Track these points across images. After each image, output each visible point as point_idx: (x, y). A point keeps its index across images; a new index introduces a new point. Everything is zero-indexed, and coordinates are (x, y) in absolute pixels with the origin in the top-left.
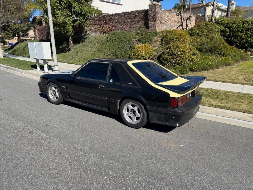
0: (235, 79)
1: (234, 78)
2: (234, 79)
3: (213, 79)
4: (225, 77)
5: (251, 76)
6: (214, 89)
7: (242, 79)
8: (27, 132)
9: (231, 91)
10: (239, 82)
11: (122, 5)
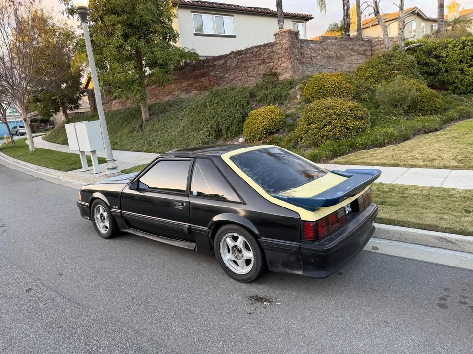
0: (435, 159)
1: (435, 157)
2: (433, 160)
3: (392, 162)
4: (418, 156)
5: (470, 149)
6: (385, 183)
7: (451, 158)
8: (23, 290)
9: (416, 186)
10: (442, 164)
11: (234, 37)
